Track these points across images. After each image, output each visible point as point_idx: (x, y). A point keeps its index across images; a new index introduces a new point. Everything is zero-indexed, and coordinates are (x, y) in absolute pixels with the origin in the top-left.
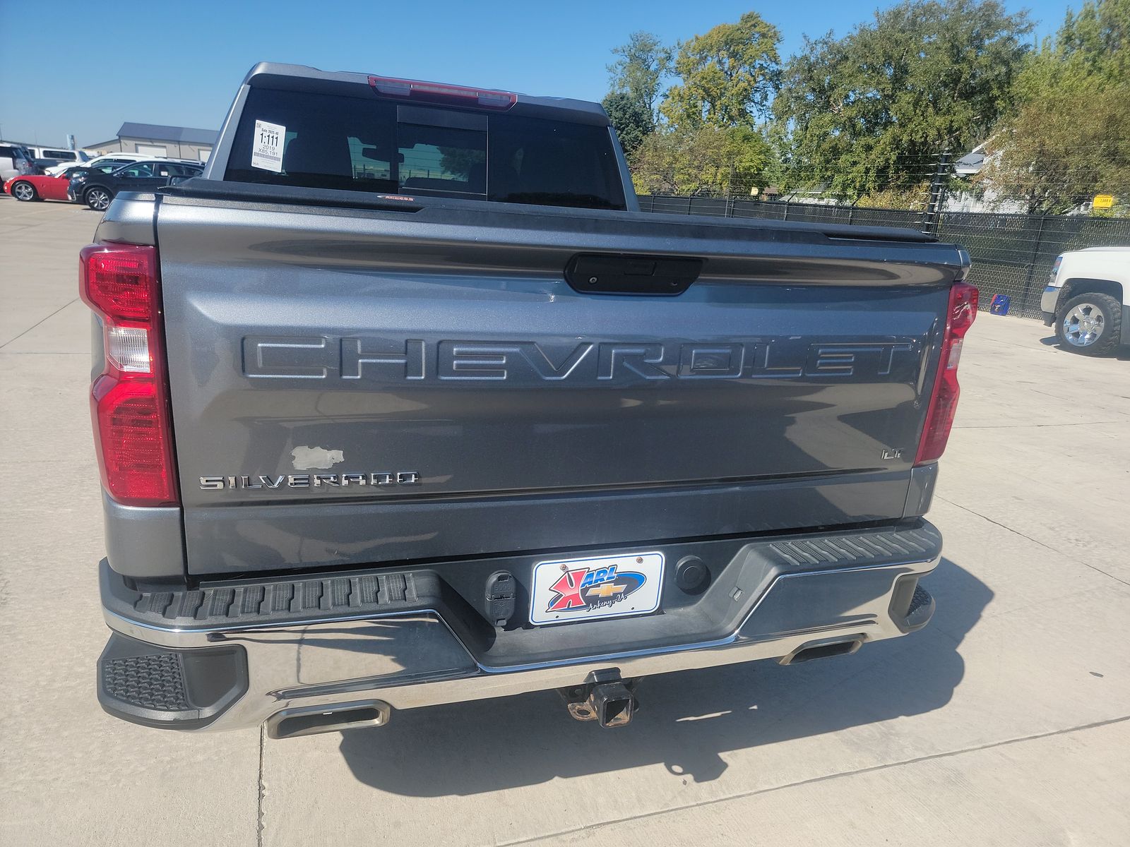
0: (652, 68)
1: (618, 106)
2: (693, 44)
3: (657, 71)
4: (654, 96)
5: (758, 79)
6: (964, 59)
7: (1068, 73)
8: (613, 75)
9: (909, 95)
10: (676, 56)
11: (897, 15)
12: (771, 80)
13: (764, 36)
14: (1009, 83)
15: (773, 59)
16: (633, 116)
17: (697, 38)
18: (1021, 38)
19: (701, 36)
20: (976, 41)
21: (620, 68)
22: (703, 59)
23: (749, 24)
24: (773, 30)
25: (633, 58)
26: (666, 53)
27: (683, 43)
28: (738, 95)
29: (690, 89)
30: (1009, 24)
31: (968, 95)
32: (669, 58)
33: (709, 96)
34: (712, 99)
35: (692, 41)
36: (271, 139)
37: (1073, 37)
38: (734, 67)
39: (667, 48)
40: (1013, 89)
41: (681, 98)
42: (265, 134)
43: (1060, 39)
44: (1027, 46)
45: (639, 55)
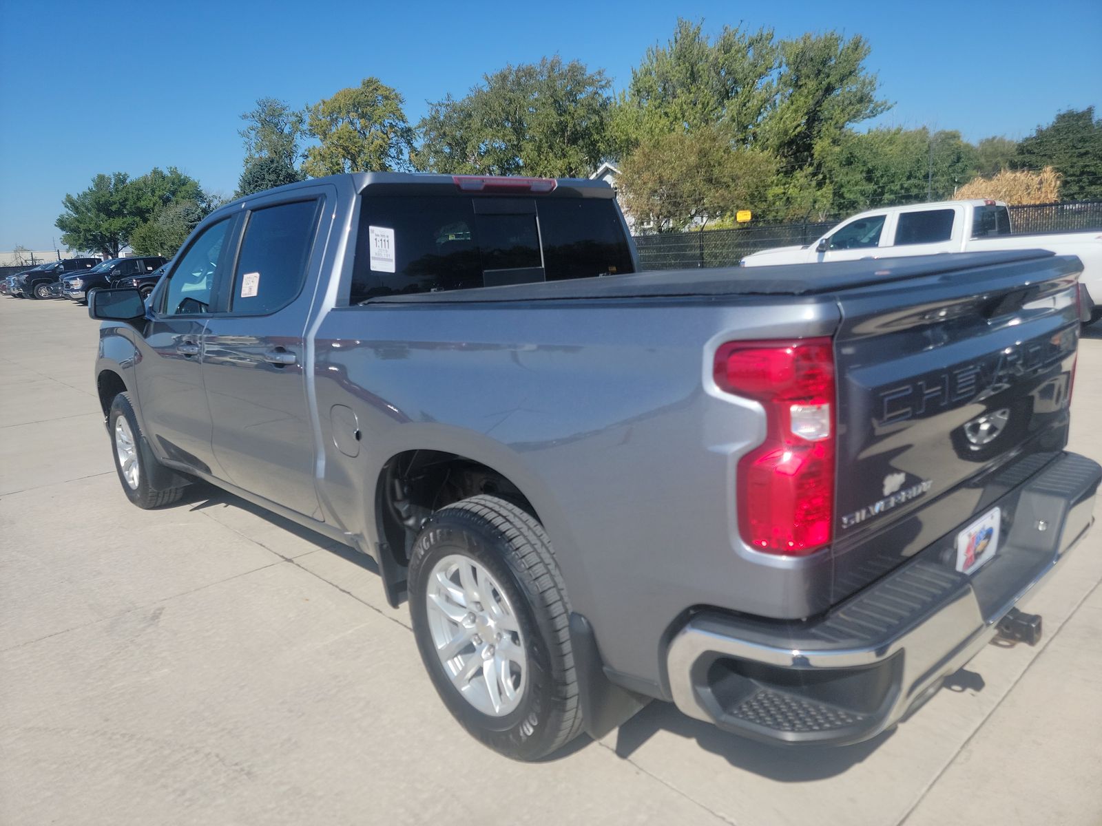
0: (286, 131)
1: (269, 169)
2: (321, 108)
3: (290, 134)
4: (294, 158)
5: (390, 136)
6: (565, 112)
7: (646, 118)
8: (247, 140)
9: (530, 144)
10: (307, 118)
11: (504, 78)
12: (402, 136)
13: (387, 98)
14: (603, 129)
15: (400, 118)
16: (287, 178)
17: (324, 102)
18: (604, 92)
19: (327, 99)
20: (571, 96)
21: (253, 133)
22: (334, 121)
23: (371, 88)
24: (394, 93)
25: (264, 123)
26: (297, 116)
27: (311, 106)
28: (376, 151)
29: (329, 148)
30: (592, 82)
31: (573, 140)
32: (301, 121)
33: (348, 153)
34: (351, 157)
35: (320, 105)
36: (383, 242)
37: (641, 90)
38: (366, 127)
39: (296, 112)
40: (608, 134)
41: (323, 158)
42: (379, 239)
43: (633, 92)
44: (609, 99)
45: (270, 119)
